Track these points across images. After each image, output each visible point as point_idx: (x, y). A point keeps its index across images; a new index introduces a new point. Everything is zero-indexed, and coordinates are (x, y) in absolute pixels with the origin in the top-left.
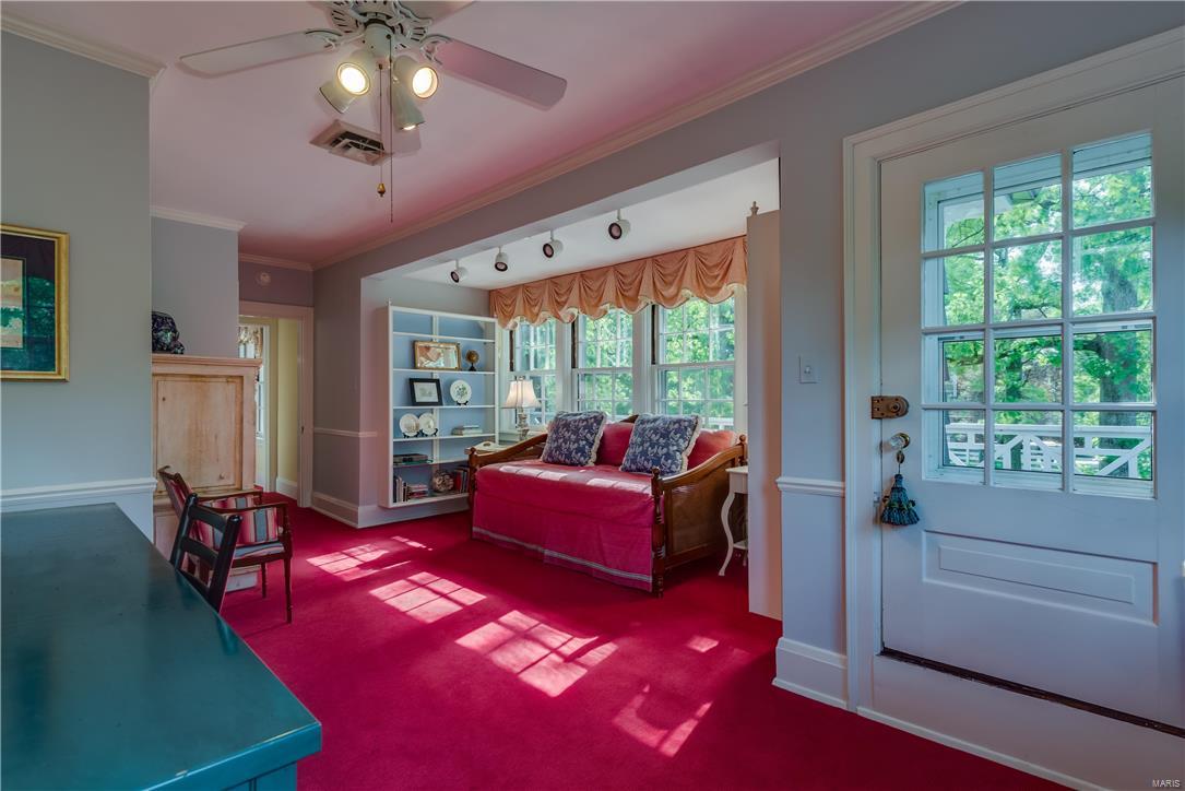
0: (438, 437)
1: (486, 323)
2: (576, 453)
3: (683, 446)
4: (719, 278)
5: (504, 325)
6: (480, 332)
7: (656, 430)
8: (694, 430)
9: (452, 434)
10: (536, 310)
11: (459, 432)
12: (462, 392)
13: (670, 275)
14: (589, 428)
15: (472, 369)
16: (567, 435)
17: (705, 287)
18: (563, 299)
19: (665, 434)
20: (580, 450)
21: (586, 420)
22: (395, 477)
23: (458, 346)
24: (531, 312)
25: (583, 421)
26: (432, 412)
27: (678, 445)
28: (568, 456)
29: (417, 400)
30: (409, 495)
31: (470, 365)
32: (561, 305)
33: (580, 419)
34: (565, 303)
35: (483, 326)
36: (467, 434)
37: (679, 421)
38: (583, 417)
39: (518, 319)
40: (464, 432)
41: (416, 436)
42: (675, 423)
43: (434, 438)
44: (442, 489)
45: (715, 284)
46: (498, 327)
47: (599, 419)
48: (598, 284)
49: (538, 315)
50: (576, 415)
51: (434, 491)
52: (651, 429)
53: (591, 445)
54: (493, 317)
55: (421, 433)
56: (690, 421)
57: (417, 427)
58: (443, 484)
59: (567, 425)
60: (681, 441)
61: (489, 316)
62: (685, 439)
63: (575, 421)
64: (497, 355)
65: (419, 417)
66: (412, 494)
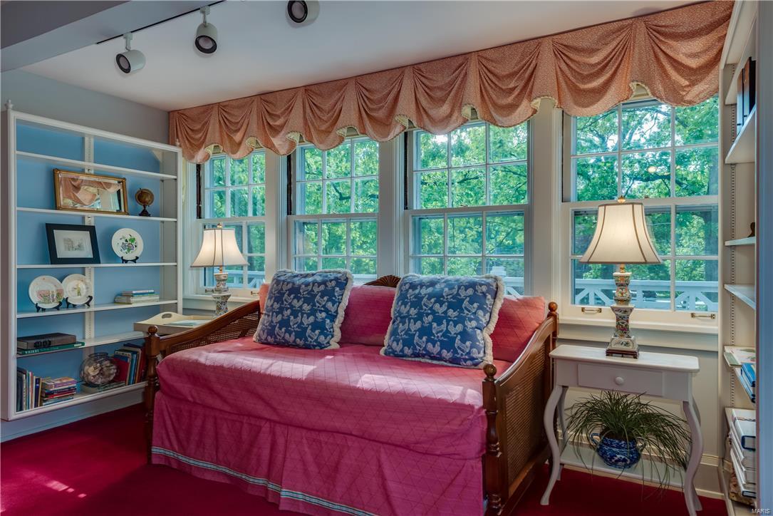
0: (93, 309)
1: (164, 152)
2: (313, 330)
3: (484, 321)
4: (516, 92)
5: (191, 157)
6: (154, 163)
7: (439, 298)
8: (495, 297)
9: (115, 302)
10: (238, 137)
11: (124, 299)
12: (129, 244)
13: (440, 88)
14: (329, 294)
15: (145, 213)
16: (296, 304)
17: (495, 104)
18: (279, 122)
19: (456, 304)
20: (318, 326)
21: (324, 283)
22: (20, 371)
23: (122, 181)
24: (231, 139)
25: (319, 284)
26: (83, 272)
27: (477, 320)
28: (301, 333)
29: (60, 255)
30: (44, 395)
31: (141, 208)
32: (276, 130)
33: (314, 283)
34: (282, 127)
35: (159, 157)
36: (137, 302)
37: (472, 285)
38: (319, 279)
39: (210, 149)
40: (132, 300)
41: (57, 308)
42: (467, 288)
43: (86, 310)
44: (99, 381)
45: (510, 100)
46: (181, 160)
47: (342, 282)
48: (332, 101)
49: (240, 144)
50: (307, 276)
51: (88, 385)
52: (430, 296)
53: (333, 318)
54: (175, 145)
55: (65, 303)
56: (488, 285)
57: (59, 294)
58: (101, 373)
59: (295, 291)
60: (480, 313)
61: (168, 143)
62: (485, 311)
63: (307, 285)
64: (181, 197)
65: (61, 280)
66: (50, 394)
